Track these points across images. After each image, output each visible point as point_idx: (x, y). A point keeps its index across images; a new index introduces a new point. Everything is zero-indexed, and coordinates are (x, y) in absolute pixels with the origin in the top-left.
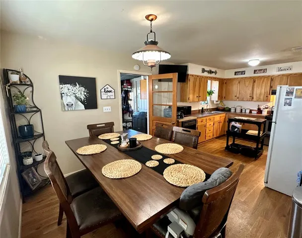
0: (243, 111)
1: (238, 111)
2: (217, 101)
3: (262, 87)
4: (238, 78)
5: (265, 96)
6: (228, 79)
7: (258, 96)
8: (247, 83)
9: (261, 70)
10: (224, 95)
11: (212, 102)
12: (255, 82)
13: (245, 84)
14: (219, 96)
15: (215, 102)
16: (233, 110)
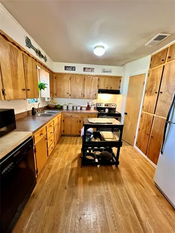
0: (75, 108)
1: (70, 108)
2: (48, 98)
3: (91, 85)
4: (69, 74)
5: (94, 94)
6: (58, 74)
7: (88, 94)
8: (78, 81)
9: (90, 68)
10: (55, 92)
11: (43, 99)
12: (85, 80)
13: (76, 81)
14: (51, 92)
15: (46, 100)
16: (65, 108)
